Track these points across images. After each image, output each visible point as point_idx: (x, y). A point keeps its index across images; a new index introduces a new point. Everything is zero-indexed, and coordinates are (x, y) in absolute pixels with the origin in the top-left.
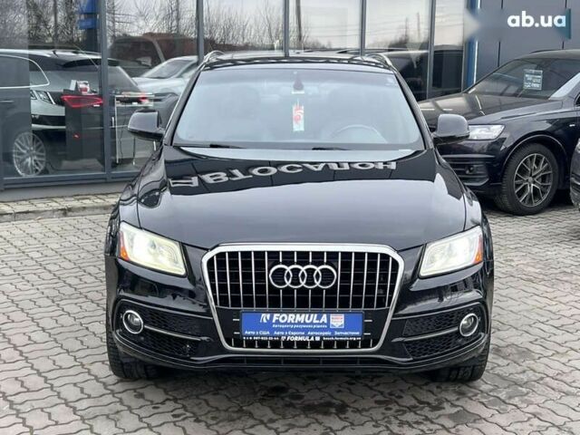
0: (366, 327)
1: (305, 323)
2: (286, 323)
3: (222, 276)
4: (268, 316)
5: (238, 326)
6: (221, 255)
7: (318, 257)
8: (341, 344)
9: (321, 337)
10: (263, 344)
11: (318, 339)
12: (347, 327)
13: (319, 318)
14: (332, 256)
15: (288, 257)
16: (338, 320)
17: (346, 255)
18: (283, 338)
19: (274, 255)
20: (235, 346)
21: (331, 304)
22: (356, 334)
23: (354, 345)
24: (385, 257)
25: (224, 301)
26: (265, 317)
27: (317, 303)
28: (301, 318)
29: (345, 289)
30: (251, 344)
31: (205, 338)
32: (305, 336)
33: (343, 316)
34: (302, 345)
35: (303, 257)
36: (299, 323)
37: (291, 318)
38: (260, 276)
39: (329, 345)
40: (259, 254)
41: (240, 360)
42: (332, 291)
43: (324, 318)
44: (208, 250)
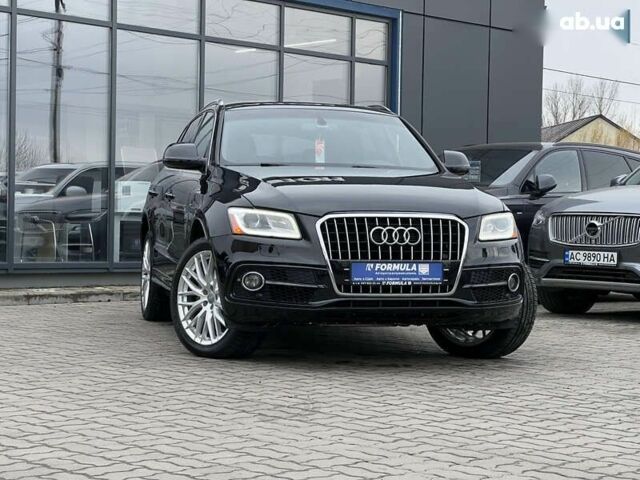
0: (445, 275)
1: (400, 271)
2: (385, 271)
3: (333, 237)
4: (372, 265)
5: (348, 275)
6: (330, 221)
7: (405, 221)
8: (426, 289)
9: (412, 282)
10: (366, 289)
11: (410, 283)
12: (432, 273)
13: (410, 267)
14: (416, 221)
15: (383, 221)
16: (424, 269)
17: (426, 221)
18: (383, 283)
19: (371, 221)
20: (345, 292)
21: (417, 256)
22: (437, 280)
23: (435, 289)
24: (454, 223)
25: (335, 255)
26: (370, 266)
27: (407, 257)
28: (396, 267)
29: (427, 247)
30: (356, 289)
31: (321, 286)
32: (400, 281)
33: (427, 265)
34: (396, 289)
35: (394, 221)
36: (396, 271)
37: (389, 267)
38: (363, 237)
39: (416, 289)
40: (360, 220)
41: (346, 303)
42: (418, 247)
43: (414, 267)
44: (320, 217)
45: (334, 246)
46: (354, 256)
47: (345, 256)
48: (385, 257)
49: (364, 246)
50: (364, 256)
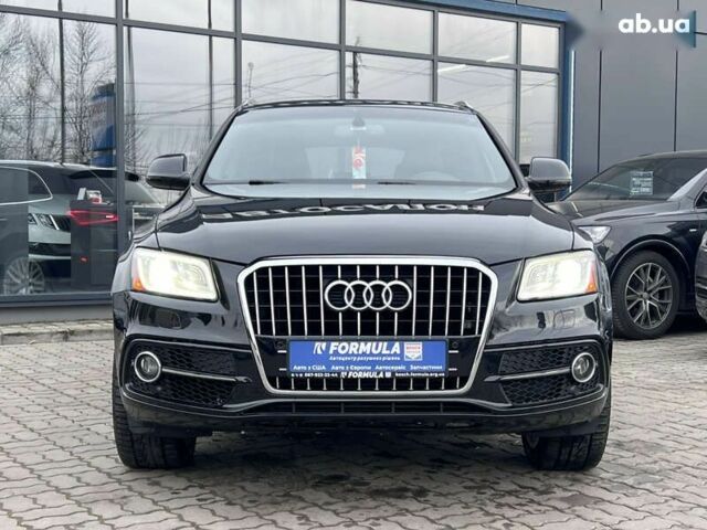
0: (451, 361)
1: (371, 354)
2: (347, 355)
3: (264, 298)
4: (324, 345)
5: (284, 360)
6: (262, 272)
7: (387, 271)
8: (419, 383)
9: (393, 373)
10: (316, 383)
11: (388, 375)
12: (426, 360)
13: (389, 348)
14: (406, 271)
15: (349, 271)
16: (414, 350)
17: (424, 269)
18: (343, 375)
19: (330, 271)
20: (281, 388)
21: (405, 330)
22: (437, 369)
23: (435, 384)
24: (473, 272)
25: (266, 328)
26: (319, 347)
27: (387, 330)
28: (366, 347)
29: (423, 313)
30: (301, 384)
31: (241, 379)
32: (372, 371)
33: (420, 345)
34: (368, 384)
35: (368, 271)
36: (364, 354)
37: (353, 347)
38: (314, 297)
39: (403, 383)
40: (312, 269)
41: (286, 407)
42: (406, 314)
43: (396, 347)
44: (246, 266)
45: (265, 313)
46: (298, 329)
47: (282, 329)
48: (350, 330)
49: (314, 313)
50: (314, 330)
